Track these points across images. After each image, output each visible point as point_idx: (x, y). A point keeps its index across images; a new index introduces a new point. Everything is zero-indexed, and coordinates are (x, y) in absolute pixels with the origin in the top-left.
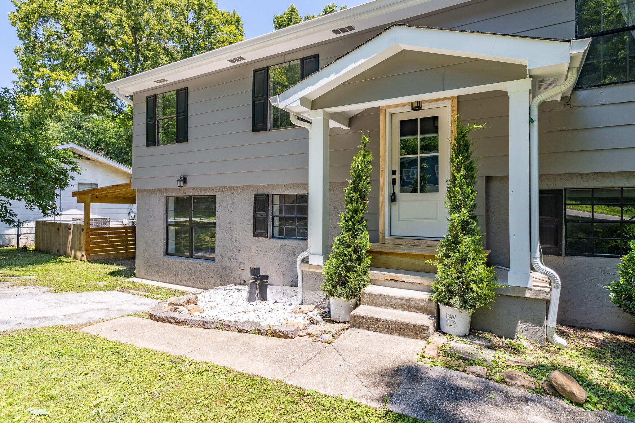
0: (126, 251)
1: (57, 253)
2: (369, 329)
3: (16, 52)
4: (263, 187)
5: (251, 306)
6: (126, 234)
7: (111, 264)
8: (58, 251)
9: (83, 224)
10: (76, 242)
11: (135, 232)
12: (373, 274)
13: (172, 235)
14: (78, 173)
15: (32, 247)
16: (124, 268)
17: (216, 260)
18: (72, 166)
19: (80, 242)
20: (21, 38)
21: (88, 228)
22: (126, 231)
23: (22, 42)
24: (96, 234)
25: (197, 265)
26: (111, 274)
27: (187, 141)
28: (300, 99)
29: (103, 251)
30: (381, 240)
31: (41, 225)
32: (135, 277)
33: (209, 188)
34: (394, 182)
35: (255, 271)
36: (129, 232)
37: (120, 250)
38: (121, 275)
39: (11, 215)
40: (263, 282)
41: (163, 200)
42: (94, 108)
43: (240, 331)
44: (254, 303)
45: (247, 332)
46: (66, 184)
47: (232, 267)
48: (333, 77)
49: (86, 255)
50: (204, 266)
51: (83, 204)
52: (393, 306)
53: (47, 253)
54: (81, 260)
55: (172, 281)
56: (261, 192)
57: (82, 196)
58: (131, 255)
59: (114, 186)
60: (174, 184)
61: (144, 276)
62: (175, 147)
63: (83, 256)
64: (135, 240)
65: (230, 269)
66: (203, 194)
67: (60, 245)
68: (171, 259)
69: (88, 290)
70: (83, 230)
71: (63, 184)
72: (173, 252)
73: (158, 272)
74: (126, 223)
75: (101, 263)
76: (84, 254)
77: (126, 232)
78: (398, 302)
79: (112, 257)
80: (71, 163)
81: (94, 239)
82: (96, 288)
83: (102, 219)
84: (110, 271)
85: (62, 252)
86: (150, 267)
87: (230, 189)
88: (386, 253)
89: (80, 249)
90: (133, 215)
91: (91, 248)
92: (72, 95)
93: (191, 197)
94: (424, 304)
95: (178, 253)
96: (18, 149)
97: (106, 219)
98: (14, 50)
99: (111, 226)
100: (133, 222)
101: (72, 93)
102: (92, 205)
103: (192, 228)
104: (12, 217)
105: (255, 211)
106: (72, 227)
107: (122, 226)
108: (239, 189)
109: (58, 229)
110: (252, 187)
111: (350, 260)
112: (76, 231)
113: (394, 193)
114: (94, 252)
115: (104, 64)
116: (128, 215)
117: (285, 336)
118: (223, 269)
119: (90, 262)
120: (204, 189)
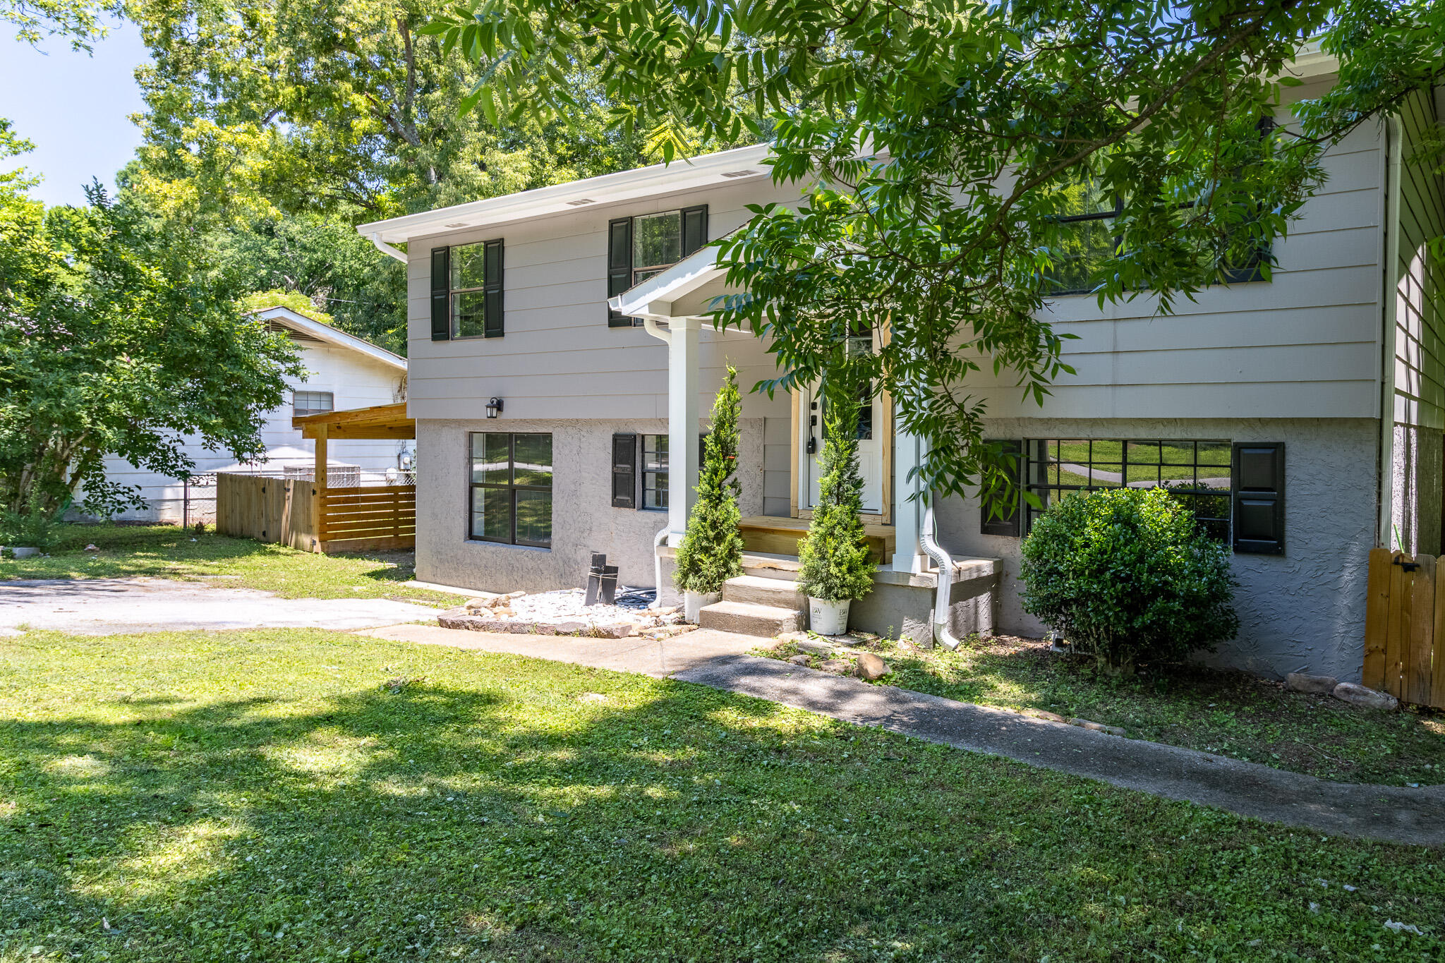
0: (396, 535)
1: (262, 538)
2: (720, 628)
3: (138, 77)
4: (627, 422)
5: (587, 610)
6: (396, 502)
7: (370, 559)
8: (264, 533)
9: (313, 480)
10: (301, 517)
11: (413, 497)
12: (747, 560)
13: (479, 503)
14: (302, 379)
15: (211, 526)
16: (395, 566)
17: (554, 547)
18: (290, 365)
19: (309, 516)
20: (149, 42)
21: (324, 489)
22: (396, 494)
23: (151, 50)
24: (338, 501)
25: (522, 555)
26: (371, 575)
27: (503, 335)
28: (649, 304)
29: (351, 535)
30: (793, 514)
31: (229, 482)
32: (415, 579)
33: (540, 420)
34: (813, 421)
35: (599, 560)
36: (402, 498)
37: (385, 532)
38: (389, 577)
39: (186, 463)
40: (609, 577)
41: (463, 440)
42: (312, 200)
43: (558, 634)
44: (593, 607)
45: (566, 634)
46: (279, 401)
47: (579, 559)
48: (689, 277)
49: (321, 541)
50: (532, 559)
51: (314, 441)
52: (759, 601)
53: (242, 538)
54: (311, 552)
55: (480, 586)
56: (624, 430)
57: (311, 426)
58: (405, 545)
59: (372, 409)
60: (482, 412)
61: (431, 578)
62: (480, 345)
63: (314, 542)
64: (413, 514)
65: (576, 563)
66: (530, 431)
67: (268, 522)
68: (478, 546)
69: (337, 597)
70: (314, 492)
71: (273, 400)
72: (482, 535)
73: (456, 570)
74: (393, 477)
75: (351, 557)
76: (316, 539)
77: (396, 498)
78: (765, 595)
79: (369, 546)
80: (288, 359)
81: (335, 510)
82: (349, 595)
83: (343, 469)
84: (369, 570)
85: (271, 535)
86: (441, 561)
87: (575, 423)
88: (773, 531)
89: (309, 531)
90: (407, 459)
91: (331, 528)
92: (262, 171)
93: (511, 434)
94: (793, 596)
95: (490, 536)
96: (201, 341)
97: (353, 469)
98: (133, 73)
99: (363, 485)
100: (408, 476)
101: (262, 167)
102: (329, 441)
103: (514, 491)
104: (187, 468)
105: (614, 463)
106: (291, 486)
107: (384, 484)
108: (590, 424)
109: (264, 490)
110: (609, 421)
111: (707, 538)
112: (299, 496)
113: (814, 439)
114: (335, 536)
115: (336, 100)
116: (395, 460)
117: (609, 635)
118: (564, 562)
119: (328, 555)
120: (533, 422)
